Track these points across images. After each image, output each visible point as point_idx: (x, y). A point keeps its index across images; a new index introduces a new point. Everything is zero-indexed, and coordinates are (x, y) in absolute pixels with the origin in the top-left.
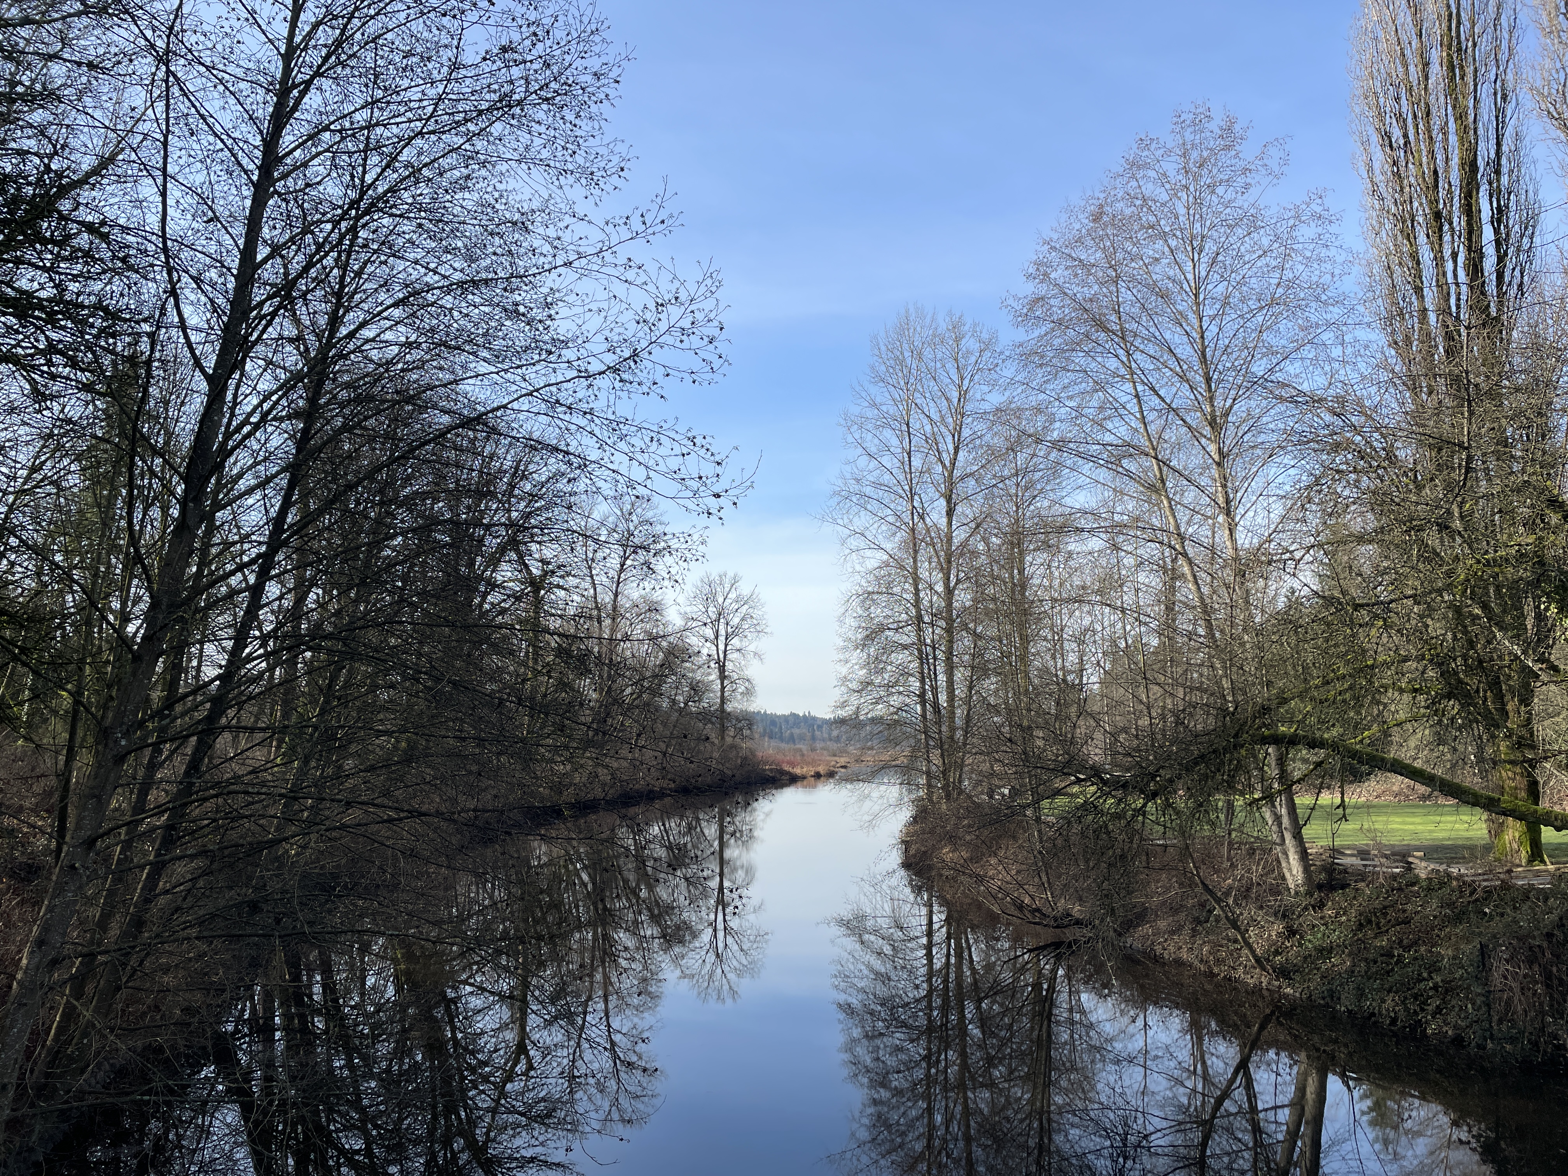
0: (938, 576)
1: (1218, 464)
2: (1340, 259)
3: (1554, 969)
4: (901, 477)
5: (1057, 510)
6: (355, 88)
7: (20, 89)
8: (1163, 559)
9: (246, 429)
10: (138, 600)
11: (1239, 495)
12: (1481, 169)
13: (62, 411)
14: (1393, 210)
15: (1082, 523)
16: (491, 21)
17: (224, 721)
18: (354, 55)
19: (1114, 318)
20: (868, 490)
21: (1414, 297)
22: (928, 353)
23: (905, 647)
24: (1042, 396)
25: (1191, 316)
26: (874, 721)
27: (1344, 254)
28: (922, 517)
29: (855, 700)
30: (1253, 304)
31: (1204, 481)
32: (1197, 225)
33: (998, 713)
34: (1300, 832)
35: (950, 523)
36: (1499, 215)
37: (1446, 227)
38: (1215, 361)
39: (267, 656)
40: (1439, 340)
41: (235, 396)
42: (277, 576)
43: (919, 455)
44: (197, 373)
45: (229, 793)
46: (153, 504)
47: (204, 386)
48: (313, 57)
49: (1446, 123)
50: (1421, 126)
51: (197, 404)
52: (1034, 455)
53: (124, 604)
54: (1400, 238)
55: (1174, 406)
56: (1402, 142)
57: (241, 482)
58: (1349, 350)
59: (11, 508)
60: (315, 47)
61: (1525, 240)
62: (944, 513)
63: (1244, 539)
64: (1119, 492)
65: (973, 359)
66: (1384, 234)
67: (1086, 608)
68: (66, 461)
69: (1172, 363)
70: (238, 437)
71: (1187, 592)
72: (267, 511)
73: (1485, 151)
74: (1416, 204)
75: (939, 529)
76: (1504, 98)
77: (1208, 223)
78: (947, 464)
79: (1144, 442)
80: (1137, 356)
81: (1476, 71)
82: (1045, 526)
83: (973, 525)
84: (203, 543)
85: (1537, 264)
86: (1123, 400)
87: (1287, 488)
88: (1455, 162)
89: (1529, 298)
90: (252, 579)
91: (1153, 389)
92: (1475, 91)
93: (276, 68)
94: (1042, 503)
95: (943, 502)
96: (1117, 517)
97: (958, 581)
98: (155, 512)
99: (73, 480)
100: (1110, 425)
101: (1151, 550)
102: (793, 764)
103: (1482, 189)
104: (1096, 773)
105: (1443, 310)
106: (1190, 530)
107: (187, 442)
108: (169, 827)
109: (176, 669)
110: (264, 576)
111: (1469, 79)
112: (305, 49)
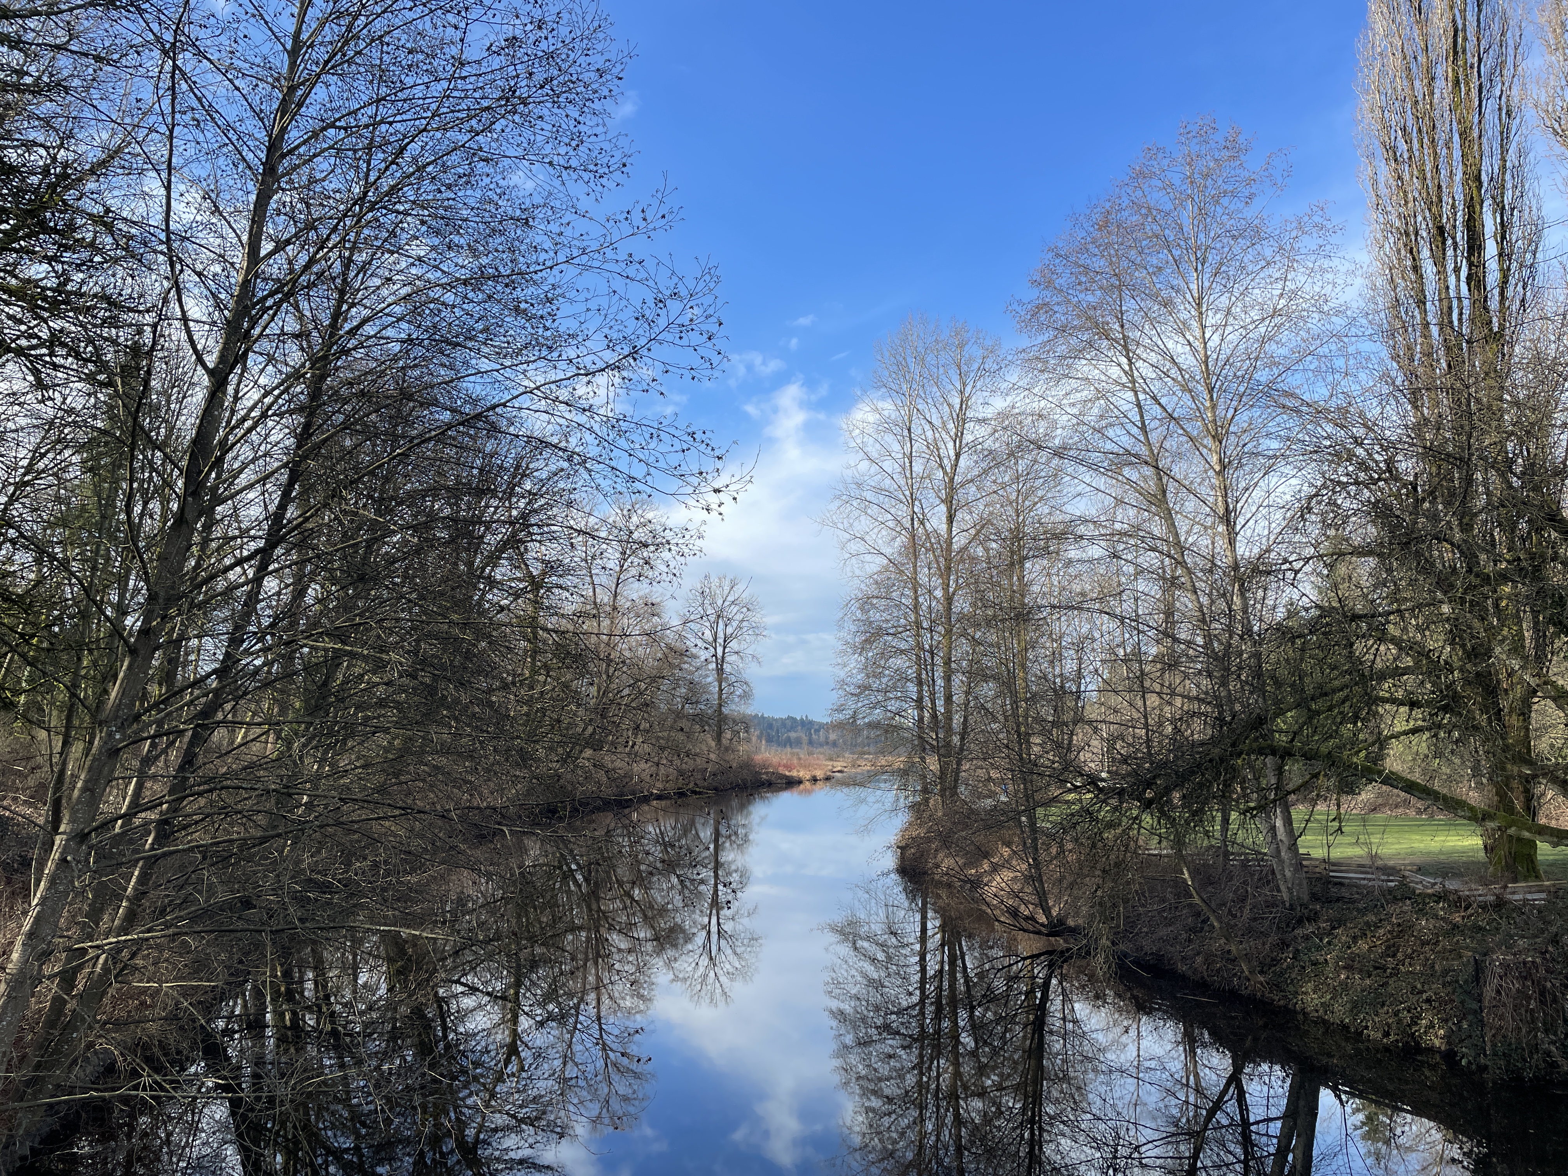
0: (937, 581)
1: (1218, 473)
2: (1343, 269)
3: (1549, 985)
4: (902, 482)
5: (1058, 517)
6: (360, 84)
7: (28, 80)
8: (1163, 568)
9: (248, 424)
10: (137, 591)
11: (1239, 505)
12: (1485, 185)
13: (63, 403)
14: (1398, 224)
15: (1082, 530)
16: (498, 19)
17: (220, 716)
18: (359, 53)
19: (1117, 327)
20: (869, 495)
21: (1416, 313)
22: (930, 359)
23: (902, 652)
24: (1043, 403)
25: (1195, 324)
26: (871, 725)
27: (1347, 264)
28: (922, 523)
29: (851, 704)
30: (1255, 314)
31: (1204, 491)
32: (1202, 236)
33: (995, 720)
34: (1295, 844)
35: (950, 530)
36: (1504, 228)
37: (1449, 242)
38: (1217, 371)
39: (265, 650)
40: (1441, 353)
41: (237, 391)
42: (276, 571)
43: (921, 461)
44: (199, 368)
45: (222, 788)
46: (152, 498)
47: (206, 381)
48: (321, 53)
49: (1451, 138)
50: (1425, 140)
51: (198, 397)
52: (1035, 461)
53: (122, 596)
54: (1403, 252)
55: (1176, 415)
56: (1406, 156)
57: (242, 476)
58: (1352, 362)
59: (12, 499)
60: (321, 44)
61: (1528, 256)
62: (944, 519)
63: (1244, 550)
64: (1119, 502)
65: (975, 366)
66: (1387, 246)
67: (1085, 615)
68: (67, 453)
69: (1174, 372)
70: (240, 432)
71: (1185, 602)
72: (266, 506)
73: (1488, 167)
74: (1419, 218)
75: (939, 535)
76: (1509, 114)
77: (1212, 234)
78: (948, 469)
79: (1144, 451)
80: (1140, 364)
81: (1481, 86)
82: (1045, 533)
83: (973, 531)
84: (203, 538)
85: (1539, 280)
86: (1124, 408)
87: (1288, 498)
88: (1459, 177)
89: (1531, 314)
90: (251, 573)
91: (1154, 398)
92: (1480, 105)
93: (282, 63)
94: (1043, 509)
95: (943, 508)
96: (1118, 526)
97: (958, 587)
98: (155, 506)
99: (74, 472)
100: (1110, 433)
101: (1150, 559)
102: (789, 767)
103: (1486, 204)
104: (1092, 781)
105: (1445, 324)
106: (1190, 540)
107: (189, 434)
108: (163, 822)
109: (173, 663)
110: (262, 571)
111: (1474, 93)
112: (312, 46)
